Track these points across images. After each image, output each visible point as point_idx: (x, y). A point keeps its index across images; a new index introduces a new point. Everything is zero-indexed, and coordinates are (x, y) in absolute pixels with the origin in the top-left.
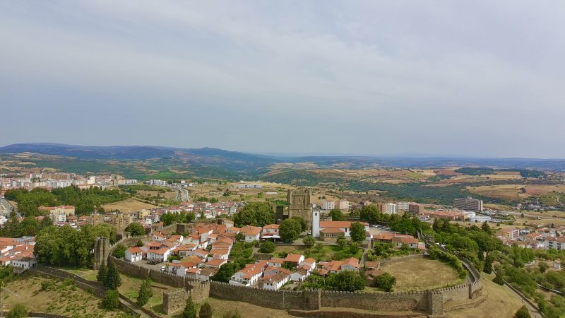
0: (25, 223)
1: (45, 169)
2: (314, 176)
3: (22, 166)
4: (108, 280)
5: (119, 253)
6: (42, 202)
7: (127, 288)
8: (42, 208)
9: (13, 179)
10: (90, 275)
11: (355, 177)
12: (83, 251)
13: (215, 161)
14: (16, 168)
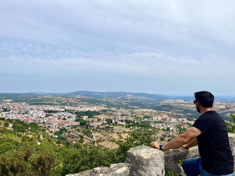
0: (79, 119)
1: (84, 102)
2: (172, 107)
3: (78, 101)
4: (87, 126)
5: (89, 124)
6: (82, 115)
7: (89, 127)
8: (82, 116)
9: (76, 107)
10: (85, 126)
11: (188, 108)
12: (85, 123)
13: (142, 99)
14: (76, 102)
